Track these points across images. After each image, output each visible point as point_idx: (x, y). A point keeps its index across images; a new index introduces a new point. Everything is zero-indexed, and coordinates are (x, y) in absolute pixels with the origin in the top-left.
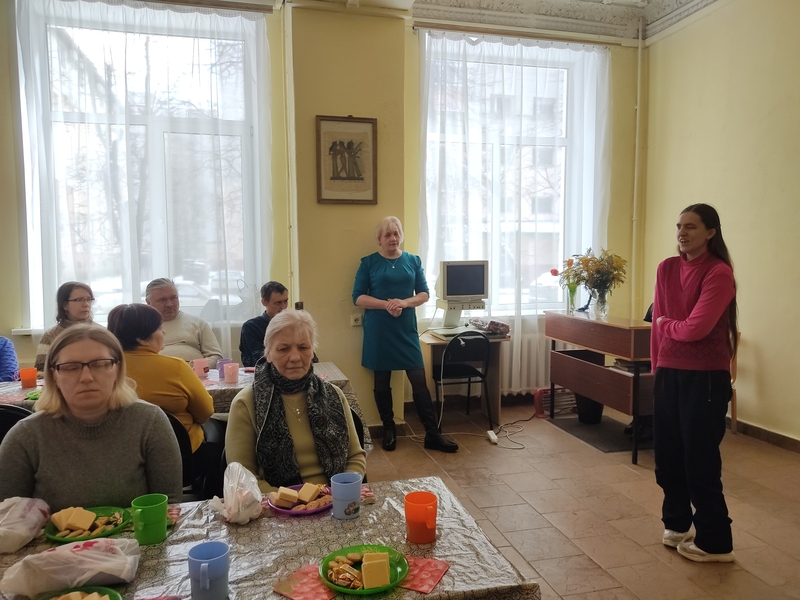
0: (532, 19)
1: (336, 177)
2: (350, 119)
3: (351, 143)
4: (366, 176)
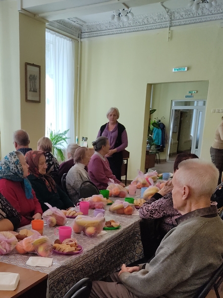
1: (30, 91)
2: (33, 65)
3: (34, 76)
4: (38, 90)
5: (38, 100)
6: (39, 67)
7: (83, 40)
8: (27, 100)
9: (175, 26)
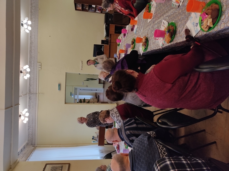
2: (44, 169)
3: (52, 168)
4: (62, 165)
5: (68, 165)
6: (46, 164)
7: (36, 144)
9: (36, 91)
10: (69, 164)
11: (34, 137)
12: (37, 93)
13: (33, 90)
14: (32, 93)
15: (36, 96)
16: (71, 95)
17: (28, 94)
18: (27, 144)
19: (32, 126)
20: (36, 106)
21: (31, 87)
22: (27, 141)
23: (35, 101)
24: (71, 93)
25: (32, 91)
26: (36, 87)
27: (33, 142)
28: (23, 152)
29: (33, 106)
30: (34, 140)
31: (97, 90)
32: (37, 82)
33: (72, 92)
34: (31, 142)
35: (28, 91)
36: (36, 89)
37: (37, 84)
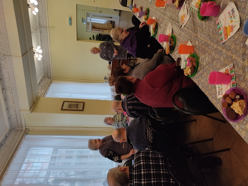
0: (42, 91)
1: (77, 108)
2: (63, 105)
3: (69, 105)
4: (77, 103)
5: (82, 104)
6: (64, 102)
7: (52, 77)
8: (83, 110)
9: (46, 25)
10: (84, 103)
11: (49, 70)
12: (48, 26)
13: (43, 23)
14: (42, 26)
15: (47, 30)
16: (83, 22)
17: (38, 28)
18: (44, 77)
19: (46, 60)
20: (48, 41)
21: (41, 20)
22: (43, 75)
23: (46, 35)
24: (83, 19)
25: (41, 24)
26: (46, 19)
27: (49, 75)
28: (41, 84)
29: (45, 40)
30: (50, 73)
31: (111, 18)
32: (46, 13)
33: (84, 17)
34: (47, 75)
35: (38, 25)
36: (46, 22)
37: (46, 16)
